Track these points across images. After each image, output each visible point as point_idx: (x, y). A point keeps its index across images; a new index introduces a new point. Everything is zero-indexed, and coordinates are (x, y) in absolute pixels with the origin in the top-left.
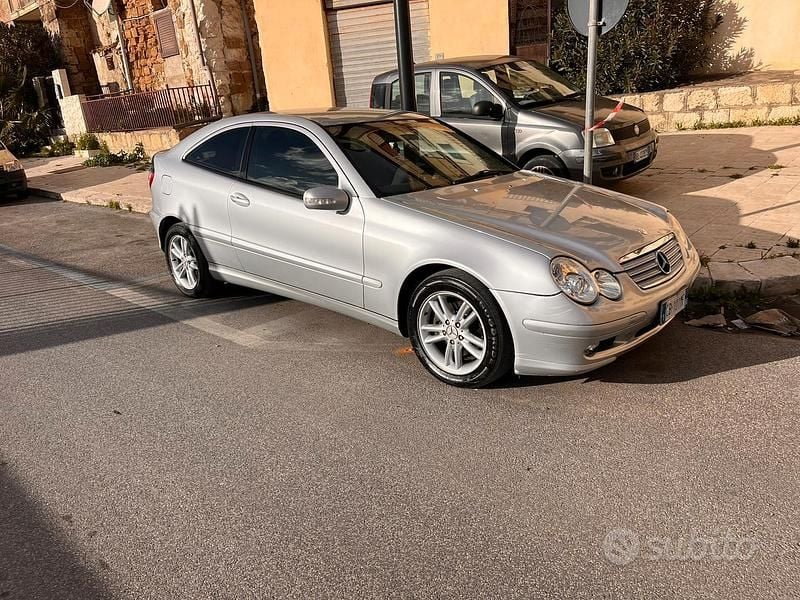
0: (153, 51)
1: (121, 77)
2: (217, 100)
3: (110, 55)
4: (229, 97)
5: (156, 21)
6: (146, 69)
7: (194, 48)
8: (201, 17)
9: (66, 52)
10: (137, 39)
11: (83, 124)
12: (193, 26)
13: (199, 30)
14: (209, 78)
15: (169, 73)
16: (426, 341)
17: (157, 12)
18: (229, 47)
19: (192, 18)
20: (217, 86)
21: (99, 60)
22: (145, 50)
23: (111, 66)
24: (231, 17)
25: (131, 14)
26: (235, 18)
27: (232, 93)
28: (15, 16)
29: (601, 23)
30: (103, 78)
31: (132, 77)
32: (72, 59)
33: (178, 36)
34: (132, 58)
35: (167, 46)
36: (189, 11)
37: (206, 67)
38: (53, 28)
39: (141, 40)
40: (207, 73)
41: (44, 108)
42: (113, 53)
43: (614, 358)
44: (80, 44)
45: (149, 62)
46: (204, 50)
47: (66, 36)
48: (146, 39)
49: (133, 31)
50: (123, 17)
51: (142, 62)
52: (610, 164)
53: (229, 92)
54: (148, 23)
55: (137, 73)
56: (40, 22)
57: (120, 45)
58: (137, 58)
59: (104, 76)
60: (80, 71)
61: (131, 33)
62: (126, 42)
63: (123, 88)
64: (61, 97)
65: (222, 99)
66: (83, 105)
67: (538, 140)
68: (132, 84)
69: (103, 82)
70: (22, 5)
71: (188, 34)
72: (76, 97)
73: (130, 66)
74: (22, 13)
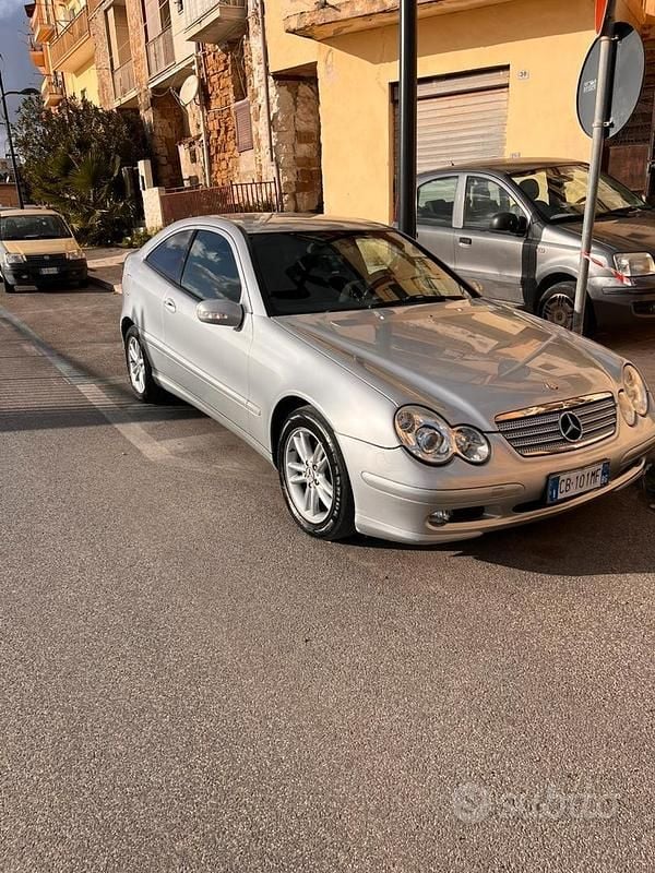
0: (231, 145)
1: (201, 170)
2: (281, 198)
3: (193, 147)
4: (294, 196)
5: (236, 113)
6: (223, 164)
7: (265, 143)
8: (275, 109)
9: (158, 142)
10: (219, 131)
11: (160, 218)
12: (266, 120)
13: (270, 123)
14: (275, 175)
15: (243, 168)
16: (291, 479)
17: (238, 103)
18: (300, 142)
19: (266, 110)
20: (282, 183)
21: (183, 152)
22: (225, 143)
23: (194, 160)
24: (305, 110)
25: (215, 104)
26: (309, 109)
27: (298, 191)
28: (117, 104)
29: (608, 124)
30: (186, 171)
31: (211, 172)
32: (161, 149)
33: (254, 129)
34: (213, 152)
35: (244, 140)
36: (264, 104)
37: (274, 163)
38: (147, 116)
39: (222, 132)
40: (274, 168)
41: (130, 199)
42: (196, 146)
43: (480, 533)
44: (171, 134)
45: (227, 156)
46: (274, 144)
47: (158, 125)
48: (226, 131)
49: (216, 122)
50: (208, 108)
51: (221, 155)
52: (647, 298)
53: (294, 190)
54: (229, 115)
55: (215, 168)
56: (137, 111)
57: (202, 138)
58: (217, 153)
59: (187, 168)
60: (169, 162)
61: (213, 125)
62: (208, 134)
63: (201, 182)
64: (144, 189)
65: (286, 197)
66: (162, 198)
67: (561, 262)
68: (210, 178)
69: (185, 176)
70: (124, 92)
71: (261, 127)
72: (156, 189)
73: (210, 158)
74: (124, 100)
